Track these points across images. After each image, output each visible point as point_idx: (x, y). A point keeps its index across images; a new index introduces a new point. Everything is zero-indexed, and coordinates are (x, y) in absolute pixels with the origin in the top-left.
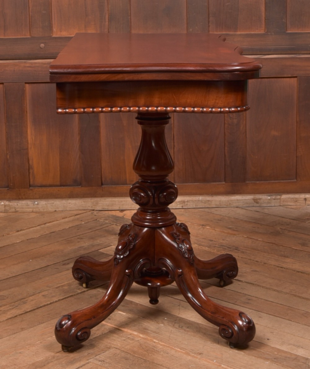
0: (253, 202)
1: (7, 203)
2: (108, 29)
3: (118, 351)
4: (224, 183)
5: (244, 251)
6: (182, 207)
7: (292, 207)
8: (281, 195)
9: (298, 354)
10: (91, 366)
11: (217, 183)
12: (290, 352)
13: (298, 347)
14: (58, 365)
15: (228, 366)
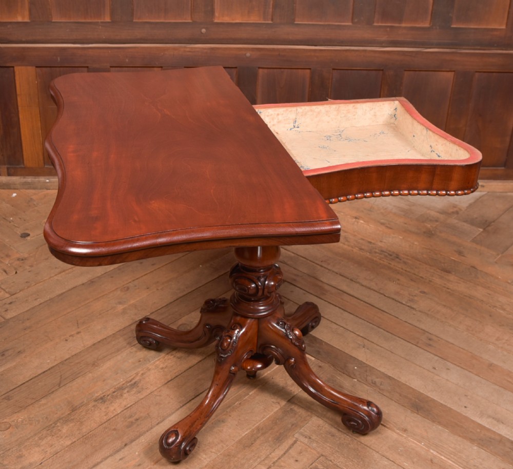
5: (405, 260)
9: (501, 433)
10: (300, 448)
12: (492, 429)
13: (498, 420)
14: (266, 444)
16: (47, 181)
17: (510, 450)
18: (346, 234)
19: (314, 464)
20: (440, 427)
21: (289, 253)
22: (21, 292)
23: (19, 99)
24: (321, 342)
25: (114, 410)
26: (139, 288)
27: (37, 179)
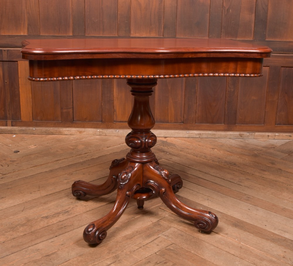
0: (239, 136)
1: (101, 130)
2: (163, 34)
3: (176, 230)
4: (223, 124)
5: (239, 166)
6: (199, 137)
7: (261, 140)
8: (255, 133)
9: (286, 237)
10: (161, 240)
11: (220, 124)
12: (281, 235)
13: (285, 232)
14: (140, 238)
15: (245, 244)
16: (34, 129)
17: (290, 244)
18: (206, 155)
19: (168, 247)
20: (248, 233)
21: (170, 162)
22: (9, 174)
23: (20, 80)
24: (182, 198)
25: (53, 222)
26: (78, 174)
27: (28, 128)
